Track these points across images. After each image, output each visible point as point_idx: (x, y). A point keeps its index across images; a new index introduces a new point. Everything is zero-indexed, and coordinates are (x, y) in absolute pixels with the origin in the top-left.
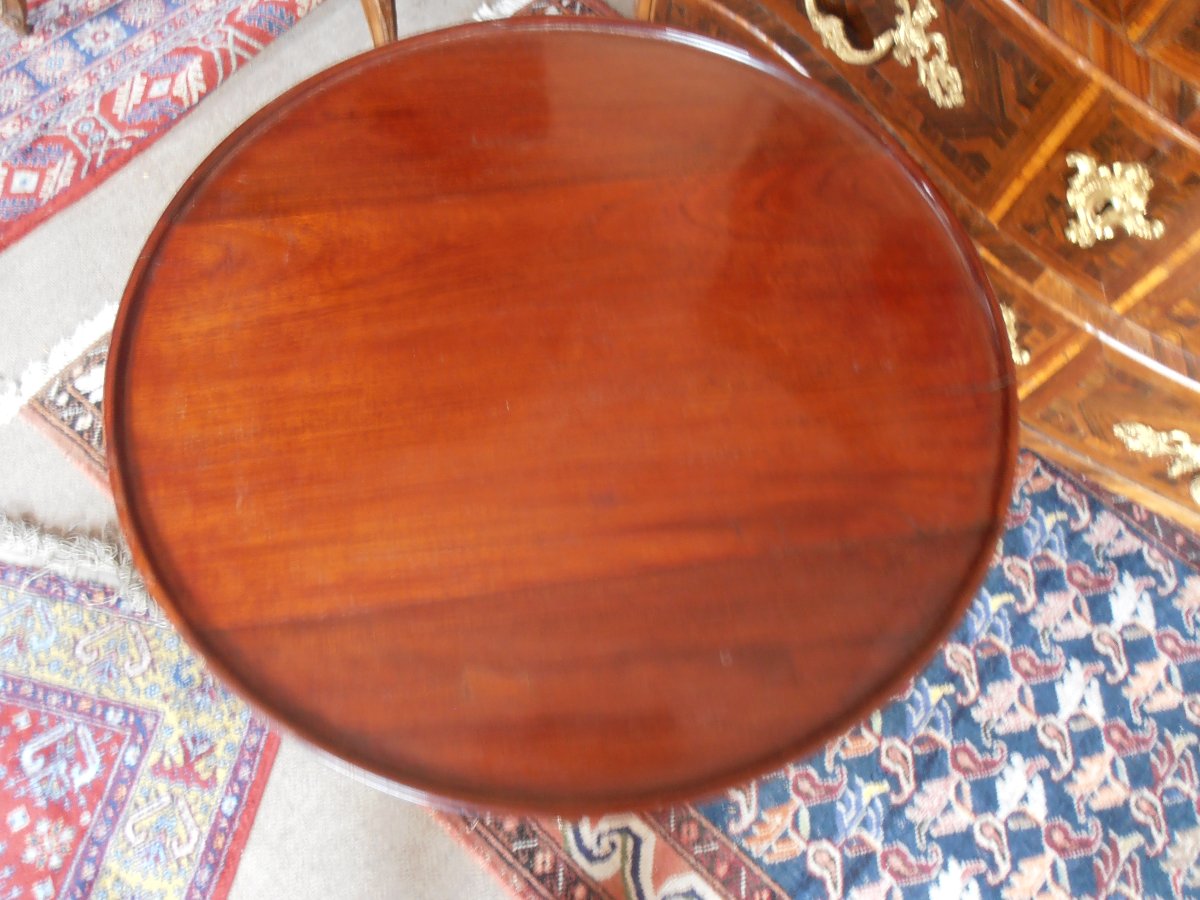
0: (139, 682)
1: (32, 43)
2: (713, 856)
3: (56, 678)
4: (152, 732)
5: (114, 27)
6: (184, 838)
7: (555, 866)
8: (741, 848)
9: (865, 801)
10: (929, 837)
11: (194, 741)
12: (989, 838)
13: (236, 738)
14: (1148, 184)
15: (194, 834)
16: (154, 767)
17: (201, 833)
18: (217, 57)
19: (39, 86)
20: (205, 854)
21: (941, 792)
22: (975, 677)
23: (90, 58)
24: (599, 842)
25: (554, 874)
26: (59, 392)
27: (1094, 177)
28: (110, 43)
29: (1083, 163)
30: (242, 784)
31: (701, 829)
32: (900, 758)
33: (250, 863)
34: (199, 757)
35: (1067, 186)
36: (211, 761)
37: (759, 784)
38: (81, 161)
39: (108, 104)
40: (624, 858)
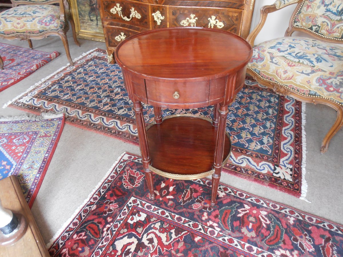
0: (35, 128)
1: (4, 70)
3: (19, 131)
4: (38, 133)
5: (19, 66)
6: (46, 143)
11: (46, 132)
13: (54, 130)
14: (160, 12)
15: (48, 142)
16: (39, 137)
18: (38, 64)
19: (6, 74)
20: (51, 144)
23: (15, 70)
24: (123, 127)
25: (115, 132)
26: (15, 103)
27: (155, 15)
28: (19, 68)
29: (153, 14)
30: (56, 135)
33: (59, 144)
34: (48, 134)
35: (154, 18)
36: (50, 134)
37: (149, 116)
38: (15, 79)
39: (19, 74)
40: (127, 128)
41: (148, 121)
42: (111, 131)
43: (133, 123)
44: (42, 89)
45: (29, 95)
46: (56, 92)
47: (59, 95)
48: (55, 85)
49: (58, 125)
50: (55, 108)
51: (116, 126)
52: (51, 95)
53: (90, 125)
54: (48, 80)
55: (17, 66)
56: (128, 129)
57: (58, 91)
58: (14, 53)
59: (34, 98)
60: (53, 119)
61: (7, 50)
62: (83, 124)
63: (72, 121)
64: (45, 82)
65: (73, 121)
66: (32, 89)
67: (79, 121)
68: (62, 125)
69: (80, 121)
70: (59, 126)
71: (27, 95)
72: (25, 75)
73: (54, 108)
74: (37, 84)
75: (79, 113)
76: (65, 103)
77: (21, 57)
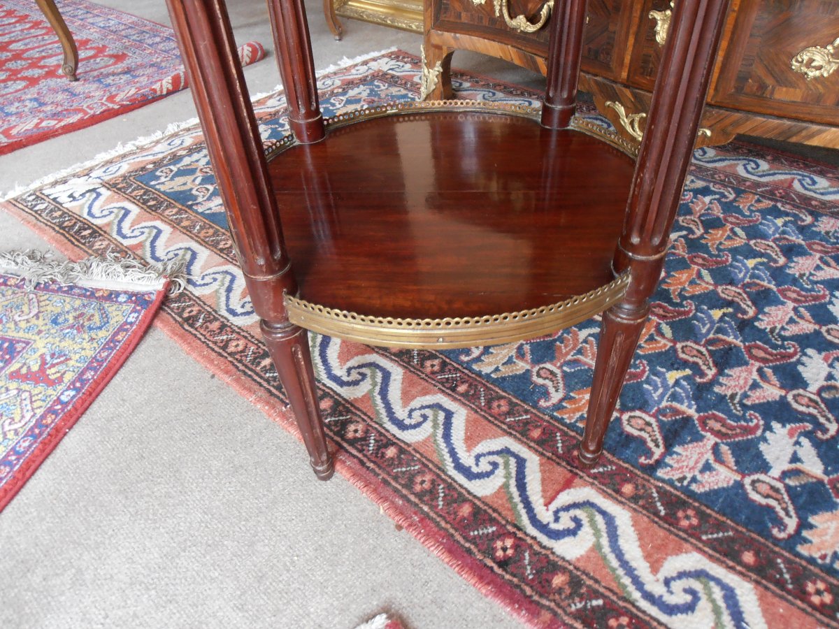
0: (23, 325)
1: (77, 83)
2: (527, 423)
4: (19, 352)
5: (125, 77)
6: (17, 418)
7: (366, 432)
8: (552, 417)
9: (671, 382)
10: (744, 407)
11: (53, 356)
12: (808, 406)
13: (90, 353)
15: (28, 416)
16: (12, 373)
17: (34, 415)
18: (182, 74)
19: (73, 94)
20: (32, 429)
21: (744, 375)
22: (749, 303)
23: (108, 86)
24: (410, 416)
25: (365, 439)
26: (30, 196)
28: (122, 81)
30: (83, 382)
31: (510, 403)
32: (695, 353)
33: (73, 441)
34: (53, 366)
36: (62, 368)
37: (565, 375)
38: (86, 113)
39: (111, 99)
40: (435, 426)
41: (558, 407)
42: (344, 424)
43: (469, 399)
44: (151, 158)
45: (97, 173)
46: (189, 179)
47: (194, 192)
48: (199, 152)
49: (121, 329)
50: (153, 242)
51: (378, 399)
52: (166, 184)
53: (253, 362)
54: (188, 130)
55: (121, 76)
56: (440, 432)
57: (198, 173)
58: (138, 39)
59: (103, 190)
60: (118, 294)
61: (123, 30)
62: (225, 347)
63: (187, 320)
64: (176, 135)
65: (191, 320)
66: (119, 156)
67: (215, 325)
68: (135, 332)
69: (223, 327)
70: (119, 337)
71: (87, 173)
72: (122, 105)
73: (148, 244)
74: (142, 141)
75: (235, 286)
76: (202, 228)
77: (147, 52)
